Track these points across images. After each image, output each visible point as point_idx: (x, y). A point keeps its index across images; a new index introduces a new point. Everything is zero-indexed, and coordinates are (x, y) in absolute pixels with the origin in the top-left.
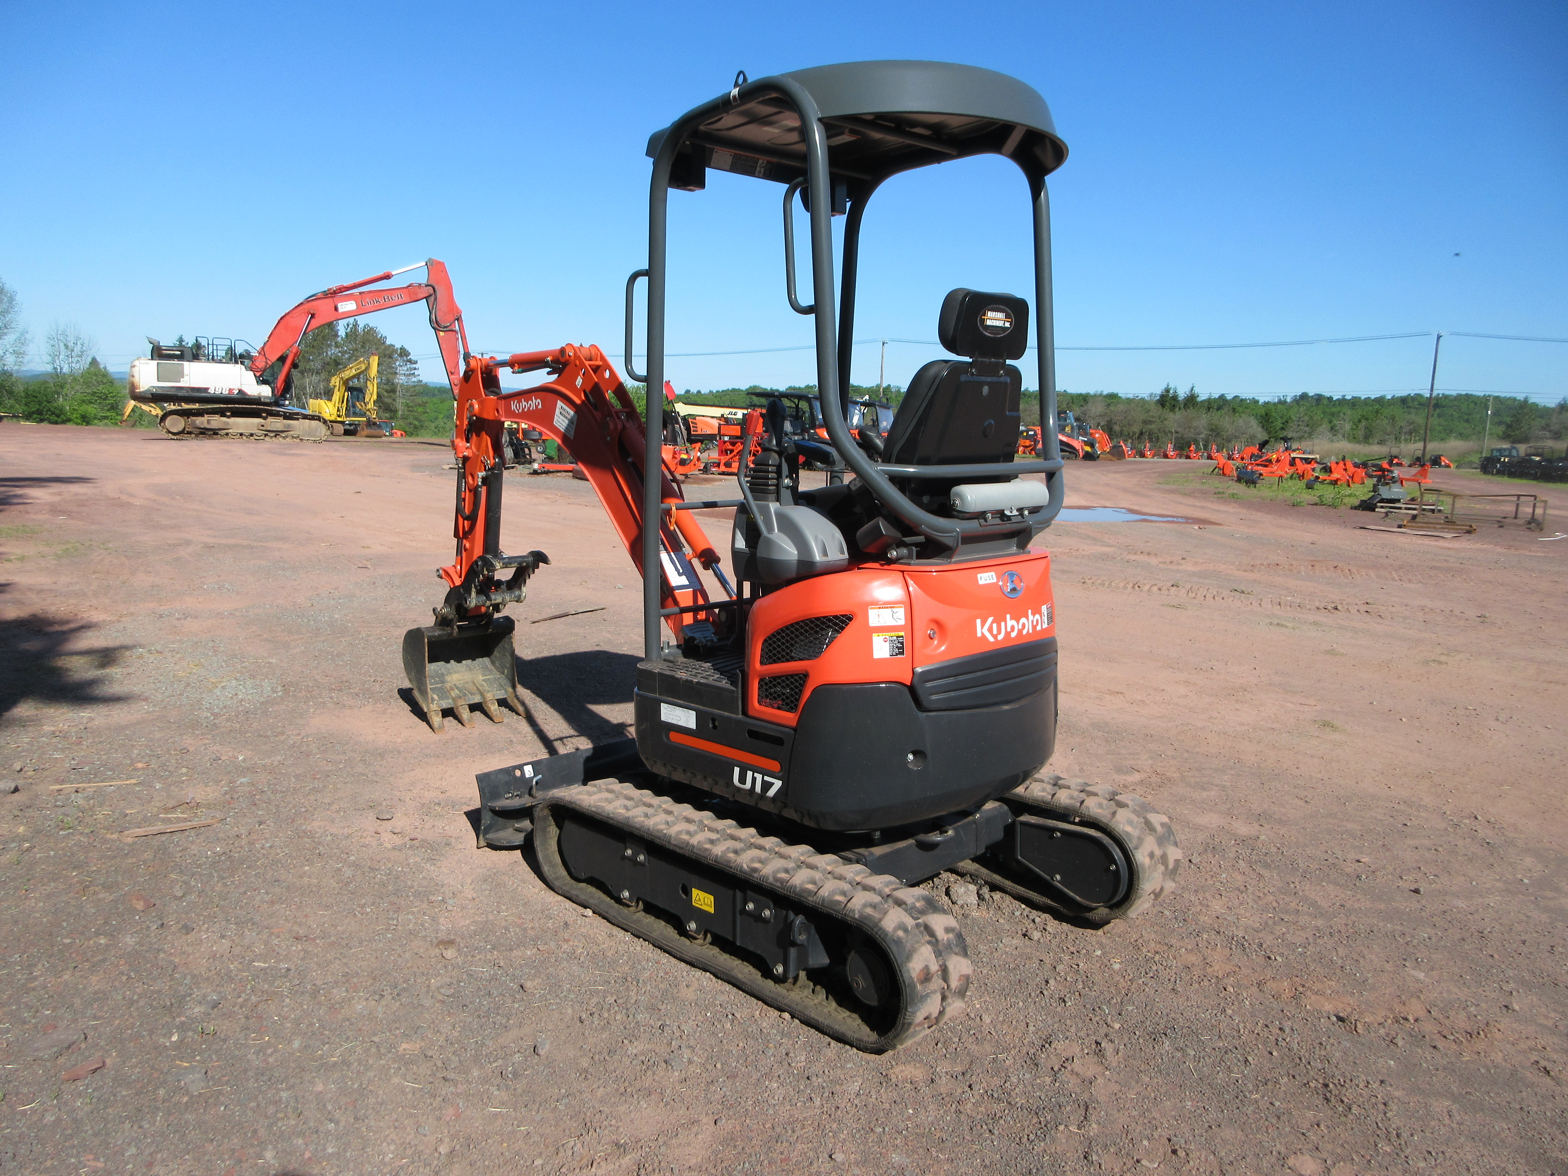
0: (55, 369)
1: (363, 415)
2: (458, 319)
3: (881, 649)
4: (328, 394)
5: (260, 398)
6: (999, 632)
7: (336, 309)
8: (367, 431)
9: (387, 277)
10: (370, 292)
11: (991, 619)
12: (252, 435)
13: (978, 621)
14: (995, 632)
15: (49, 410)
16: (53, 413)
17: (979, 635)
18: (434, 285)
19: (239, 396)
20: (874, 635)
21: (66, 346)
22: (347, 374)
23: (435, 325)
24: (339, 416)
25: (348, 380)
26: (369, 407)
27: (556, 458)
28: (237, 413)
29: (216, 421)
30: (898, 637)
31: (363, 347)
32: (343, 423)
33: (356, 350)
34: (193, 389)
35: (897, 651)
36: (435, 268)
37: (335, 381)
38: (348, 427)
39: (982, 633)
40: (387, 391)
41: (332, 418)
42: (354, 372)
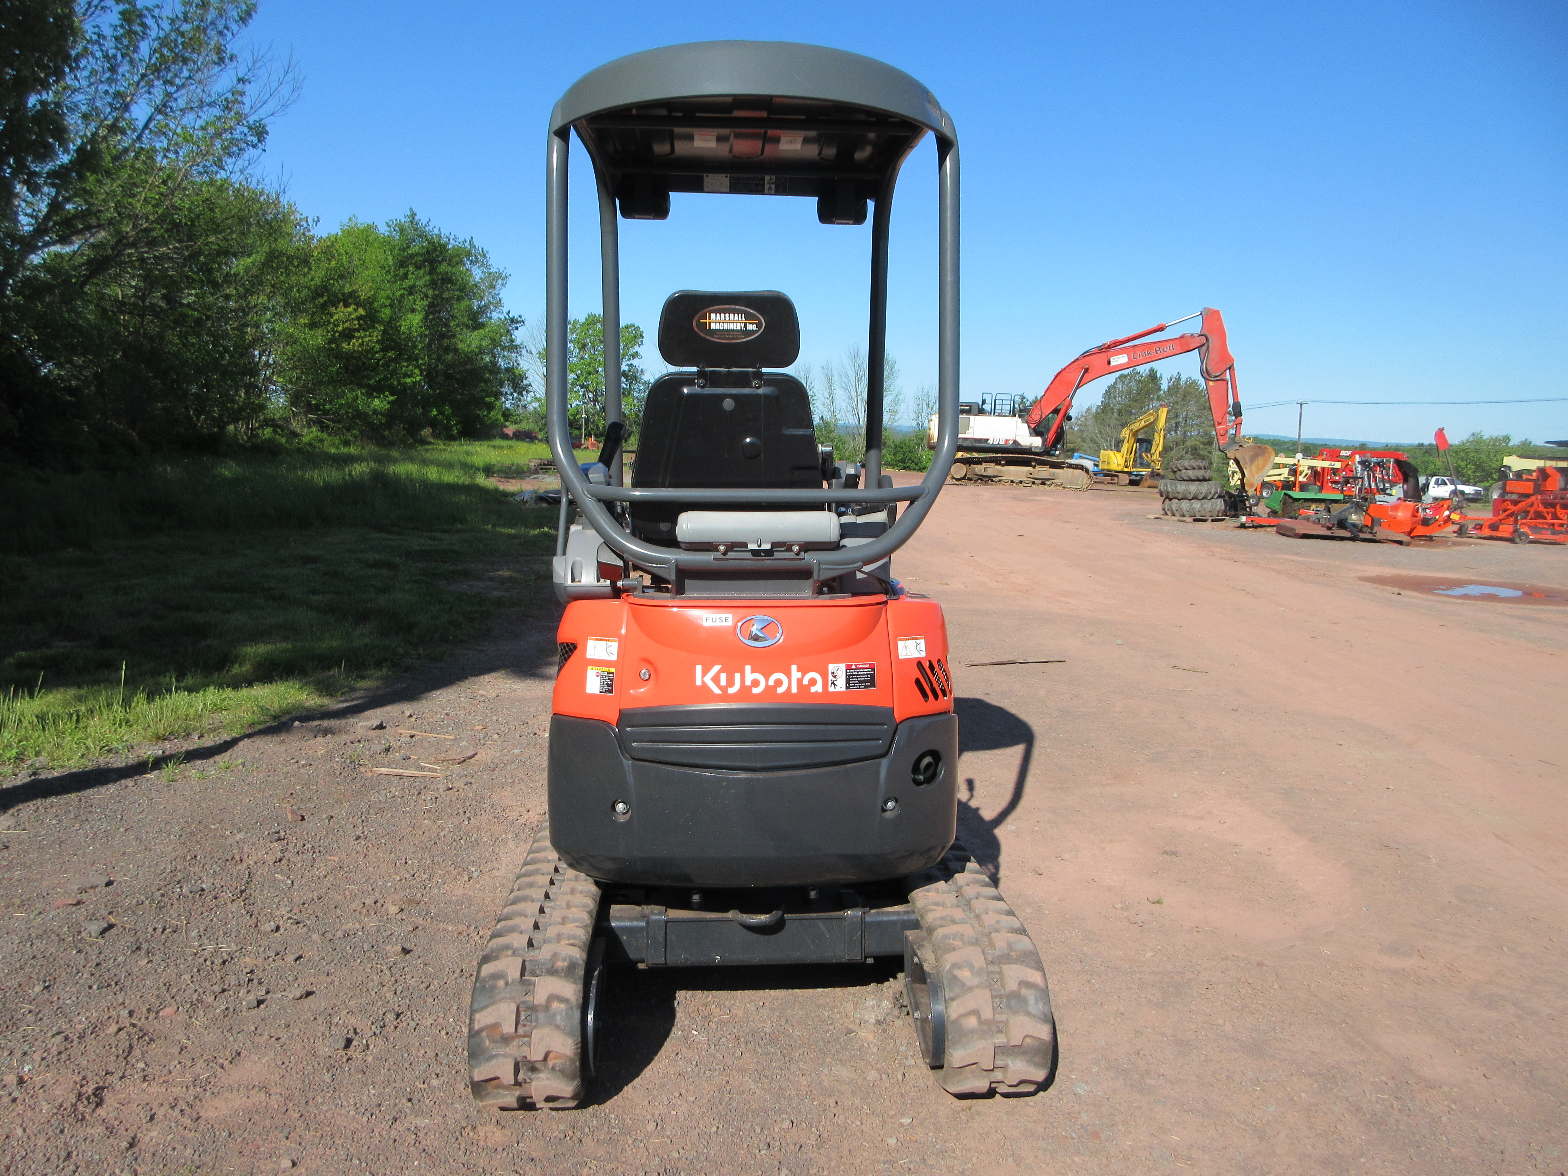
0: (918, 424)
1: (1148, 466)
2: (1230, 368)
3: (593, 684)
4: (1118, 445)
5: (1031, 448)
6: (731, 683)
7: (1109, 363)
8: (1150, 482)
9: (1161, 329)
10: (1143, 345)
11: (717, 668)
12: (1021, 482)
13: (699, 669)
14: (723, 682)
15: (910, 459)
16: (913, 462)
17: (699, 682)
18: (1207, 334)
19: (1014, 446)
20: (589, 668)
21: (928, 405)
22: (1136, 426)
23: (1205, 375)
24: (1126, 467)
25: (1137, 431)
26: (1154, 458)
27: (1280, 512)
28: (1011, 462)
29: (992, 469)
30: (609, 673)
31: (1183, 400)
32: (1130, 473)
33: (1177, 402)
34: (976, 440)
35: (606, 687)
36: (1211, 318)
37: (1125, 433)
38: (1133, 477)
39: (703, 682)
40: (1203, 443)
41: (1119, 469)
42: (1143, 424)
